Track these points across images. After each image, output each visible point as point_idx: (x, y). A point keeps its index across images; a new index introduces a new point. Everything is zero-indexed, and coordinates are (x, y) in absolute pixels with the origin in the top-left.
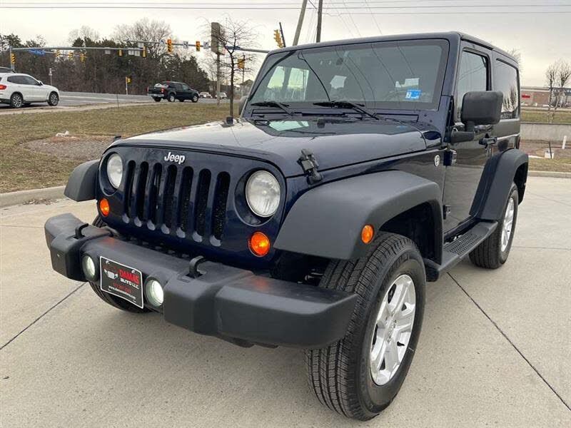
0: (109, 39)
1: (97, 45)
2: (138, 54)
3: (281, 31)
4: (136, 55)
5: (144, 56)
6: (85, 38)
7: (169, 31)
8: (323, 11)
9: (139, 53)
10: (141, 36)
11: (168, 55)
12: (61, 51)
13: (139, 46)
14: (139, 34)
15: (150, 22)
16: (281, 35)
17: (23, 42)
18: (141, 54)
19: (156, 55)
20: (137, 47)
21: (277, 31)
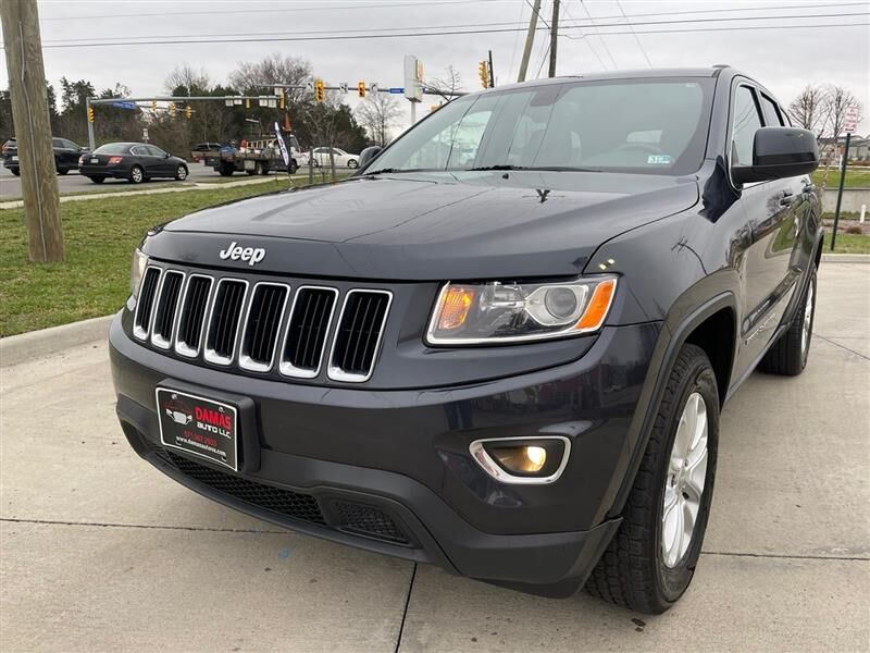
1: (208, 93)
2: (273, 105)
3: (491, 63)
4: (270, 106)
5: (282, 107)
6: (190, 85)
8: (559, 32)
9: (275, 102)
13: (276, 93)
15: (284, 57)
16: (489, 70)
17: (97, 91)
18: (279, 105)
20: (273, 94)
21: (483, 64)
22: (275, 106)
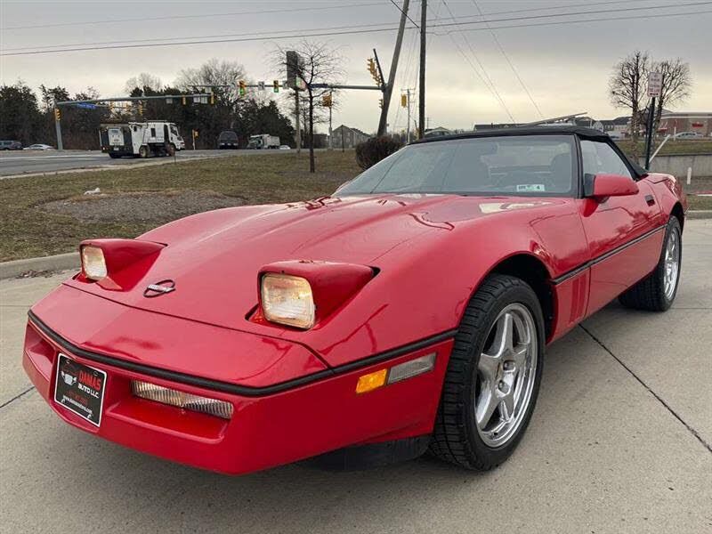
0: (172, 87)
1: (159, 94)
2: (205, 101)
3: (377, 60)
4: (203, 102)
5: (212, 102)
6: (144, 87)
7: (243, 73)
8: (428, 30)
9: (206, 99)
10: (210, 81)
11: (242, 101)
12: (116, 103)
13: (206, 91)
14: (207, 79)
15: (220, 63)
16: (376, 65)
17: (72, 96)
18: (209, 101)
19: (228, 102)
20: (204, 92)
21: (371, 60)
22: (206, 102)
